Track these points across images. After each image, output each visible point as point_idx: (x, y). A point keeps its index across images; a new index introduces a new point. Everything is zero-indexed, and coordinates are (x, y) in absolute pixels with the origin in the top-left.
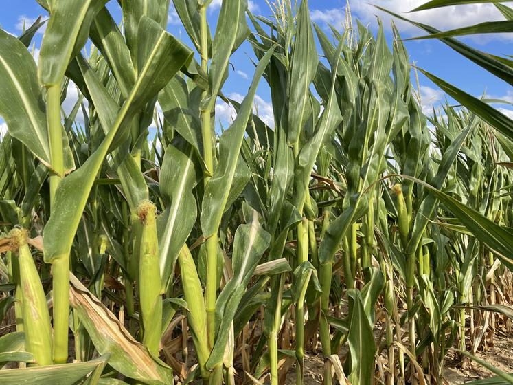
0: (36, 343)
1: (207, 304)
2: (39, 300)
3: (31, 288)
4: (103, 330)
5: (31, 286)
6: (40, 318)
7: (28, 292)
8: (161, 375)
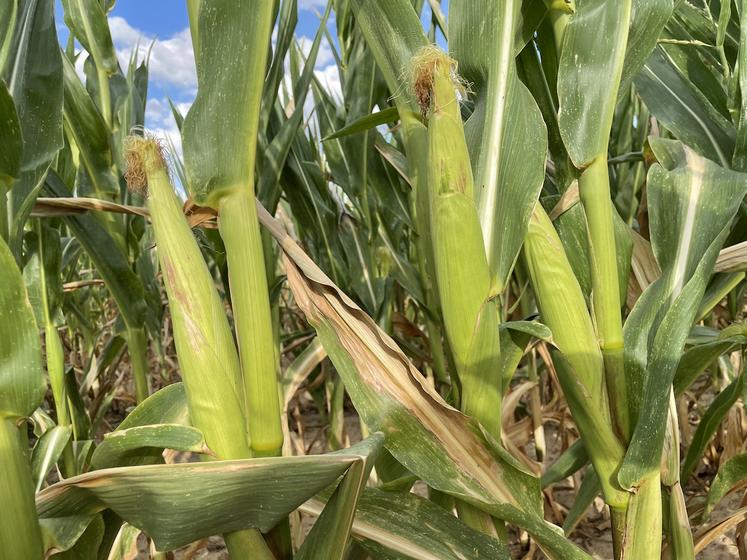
0: (204, 404)
1: (602, 332)
2: (200, 302)
3: (180, 271)
4: (373, 377)
5: (178, 267)
6: (206, 344)
7: (174, 282)
8: (516, 492)
